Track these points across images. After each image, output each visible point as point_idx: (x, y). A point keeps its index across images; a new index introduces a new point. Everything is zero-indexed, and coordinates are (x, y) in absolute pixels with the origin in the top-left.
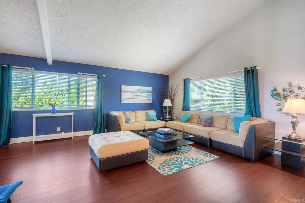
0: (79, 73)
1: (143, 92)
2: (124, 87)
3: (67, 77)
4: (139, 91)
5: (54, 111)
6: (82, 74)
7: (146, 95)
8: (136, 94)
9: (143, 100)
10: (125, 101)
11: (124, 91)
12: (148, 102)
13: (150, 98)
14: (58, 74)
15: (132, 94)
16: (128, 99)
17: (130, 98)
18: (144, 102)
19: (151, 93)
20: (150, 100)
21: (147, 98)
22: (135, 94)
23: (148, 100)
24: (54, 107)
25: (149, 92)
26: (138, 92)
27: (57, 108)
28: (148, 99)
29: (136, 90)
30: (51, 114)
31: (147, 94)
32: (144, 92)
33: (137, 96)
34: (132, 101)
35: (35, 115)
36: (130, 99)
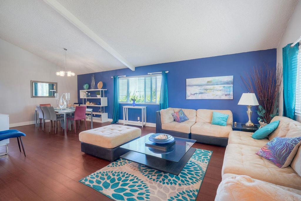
0: (148, 74)
1: (217, 85)
2: (189, 81)
3: (143, 78)
4: (209, 83)
5: (134, 104)
6: (152, 74)
7: (221, 88)
8: (205, 88)
9: (217, 96)
10: (190, 97)
11: (189, 85)
12: (227, 98)
13: (230, 92)
14: (138, 77)
15: (199, 88)
16: (194, 94)
17: (196, 93)
18: (217, 98)
19: (232, 84)
20: (229, 95)
21: (224, 93)
22: (203, 87)
23: (226, 95)
24: (134, 102)
25: (228, 83)
26: (209, 85)
27: (136, 103)
28: (226, 93)
29: (205, 83)
30: (133, 106)
31: (224, 87)
32: (219, 83)
33: (206, 90)
34: (199, 97)
35: (124, 107)
36: (197, 95)
